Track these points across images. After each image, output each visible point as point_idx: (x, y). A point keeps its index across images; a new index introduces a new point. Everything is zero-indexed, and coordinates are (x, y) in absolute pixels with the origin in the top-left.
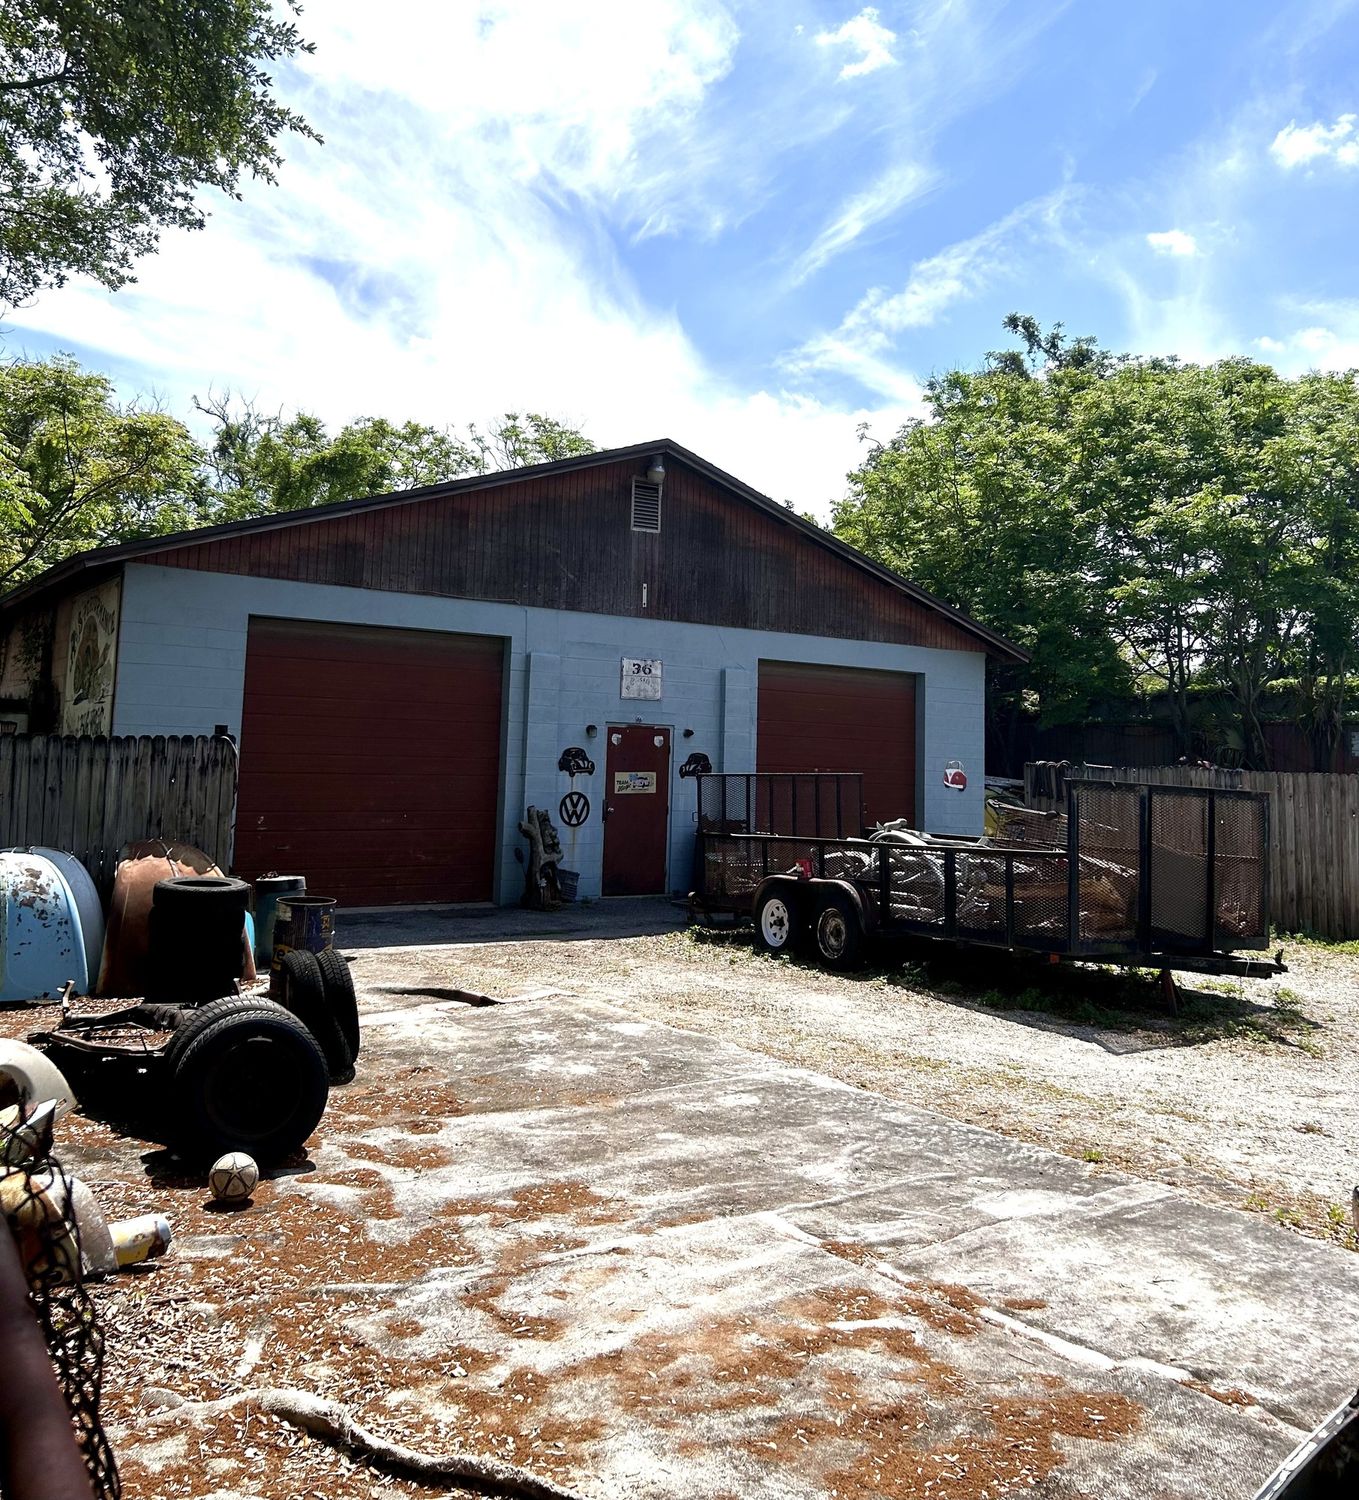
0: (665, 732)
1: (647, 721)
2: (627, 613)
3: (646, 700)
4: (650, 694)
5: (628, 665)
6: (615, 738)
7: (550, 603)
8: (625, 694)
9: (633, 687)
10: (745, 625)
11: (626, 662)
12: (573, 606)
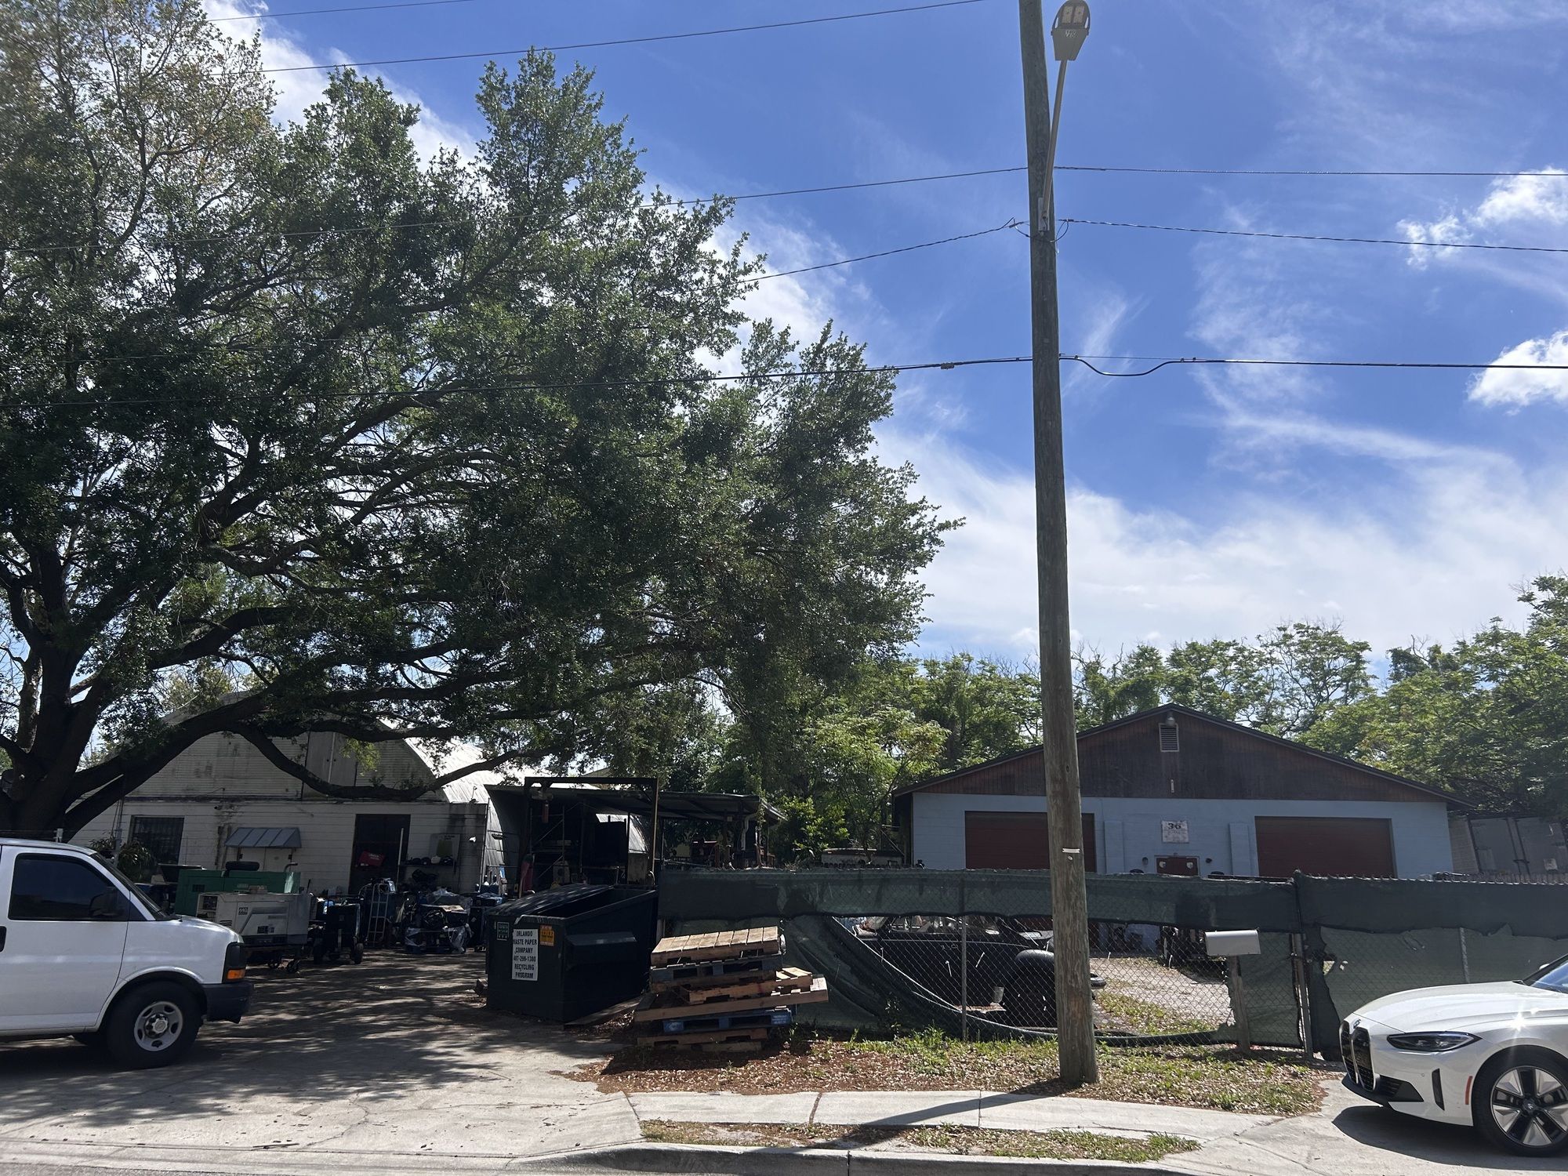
0: (1194, 860)
1: (1180, 854)
2: (1162, 797)
3: (1179, 843)
4: (1181, 839)
5: (1165, 824)
6: (1162, 864)
7: (1114, 795)
8: (1165, 840)
9: (1169, 836)
10: (1243, 798)
11: (1164, 823)
12: (1128, 795)
